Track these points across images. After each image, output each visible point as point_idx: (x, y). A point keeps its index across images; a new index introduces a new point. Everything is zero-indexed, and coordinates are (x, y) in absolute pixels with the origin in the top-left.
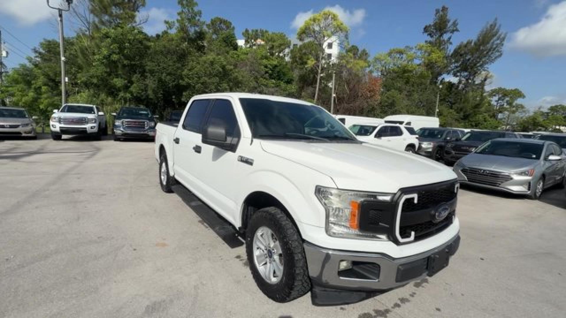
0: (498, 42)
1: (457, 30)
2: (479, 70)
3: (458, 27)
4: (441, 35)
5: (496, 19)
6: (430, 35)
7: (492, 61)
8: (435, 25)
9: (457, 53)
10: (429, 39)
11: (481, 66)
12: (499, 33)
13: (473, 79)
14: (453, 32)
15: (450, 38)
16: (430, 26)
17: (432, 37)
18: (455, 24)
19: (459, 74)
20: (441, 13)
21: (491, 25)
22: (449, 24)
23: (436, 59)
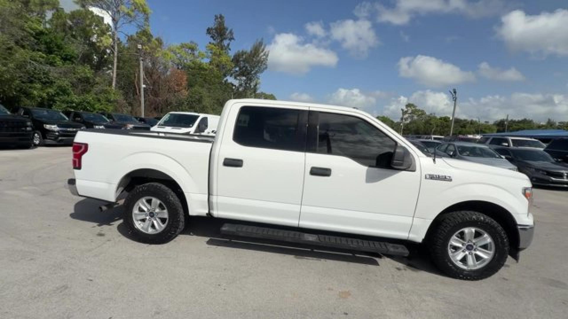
0: (265, 57)
1: (233, 39)
2: (254, 77)
3: (234, 35)
4: (222, 41)
5: (262, 39)
6: (212, 37)
7: (262, 72)
8: (216, 29)
9: (236, 60)
10: (212, 41)
11: (255, 73)
12: (265, 51)
13: (250, 84)
14: (231, 39)
15: (228, 45)
16: (212, 29)
17: (214, 40)
18: (231, 33)
19: (238, 78)
20: (219, 20)
21: (260, 43)
22: (228, 32)
23: (225, 62)
